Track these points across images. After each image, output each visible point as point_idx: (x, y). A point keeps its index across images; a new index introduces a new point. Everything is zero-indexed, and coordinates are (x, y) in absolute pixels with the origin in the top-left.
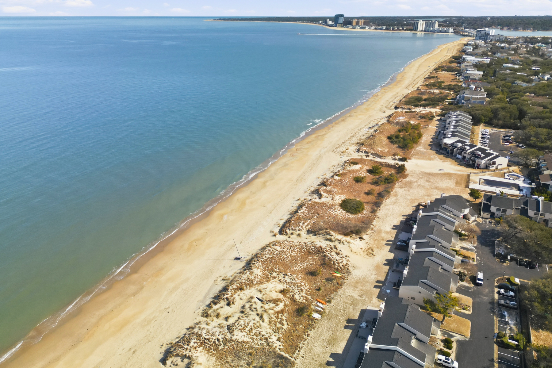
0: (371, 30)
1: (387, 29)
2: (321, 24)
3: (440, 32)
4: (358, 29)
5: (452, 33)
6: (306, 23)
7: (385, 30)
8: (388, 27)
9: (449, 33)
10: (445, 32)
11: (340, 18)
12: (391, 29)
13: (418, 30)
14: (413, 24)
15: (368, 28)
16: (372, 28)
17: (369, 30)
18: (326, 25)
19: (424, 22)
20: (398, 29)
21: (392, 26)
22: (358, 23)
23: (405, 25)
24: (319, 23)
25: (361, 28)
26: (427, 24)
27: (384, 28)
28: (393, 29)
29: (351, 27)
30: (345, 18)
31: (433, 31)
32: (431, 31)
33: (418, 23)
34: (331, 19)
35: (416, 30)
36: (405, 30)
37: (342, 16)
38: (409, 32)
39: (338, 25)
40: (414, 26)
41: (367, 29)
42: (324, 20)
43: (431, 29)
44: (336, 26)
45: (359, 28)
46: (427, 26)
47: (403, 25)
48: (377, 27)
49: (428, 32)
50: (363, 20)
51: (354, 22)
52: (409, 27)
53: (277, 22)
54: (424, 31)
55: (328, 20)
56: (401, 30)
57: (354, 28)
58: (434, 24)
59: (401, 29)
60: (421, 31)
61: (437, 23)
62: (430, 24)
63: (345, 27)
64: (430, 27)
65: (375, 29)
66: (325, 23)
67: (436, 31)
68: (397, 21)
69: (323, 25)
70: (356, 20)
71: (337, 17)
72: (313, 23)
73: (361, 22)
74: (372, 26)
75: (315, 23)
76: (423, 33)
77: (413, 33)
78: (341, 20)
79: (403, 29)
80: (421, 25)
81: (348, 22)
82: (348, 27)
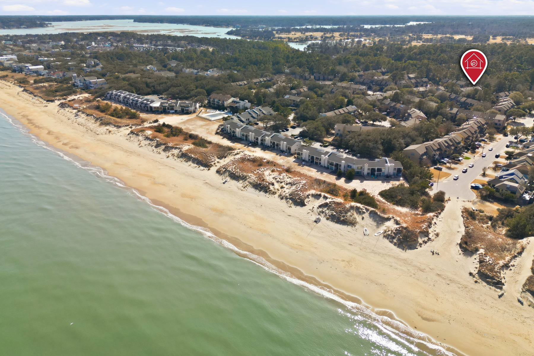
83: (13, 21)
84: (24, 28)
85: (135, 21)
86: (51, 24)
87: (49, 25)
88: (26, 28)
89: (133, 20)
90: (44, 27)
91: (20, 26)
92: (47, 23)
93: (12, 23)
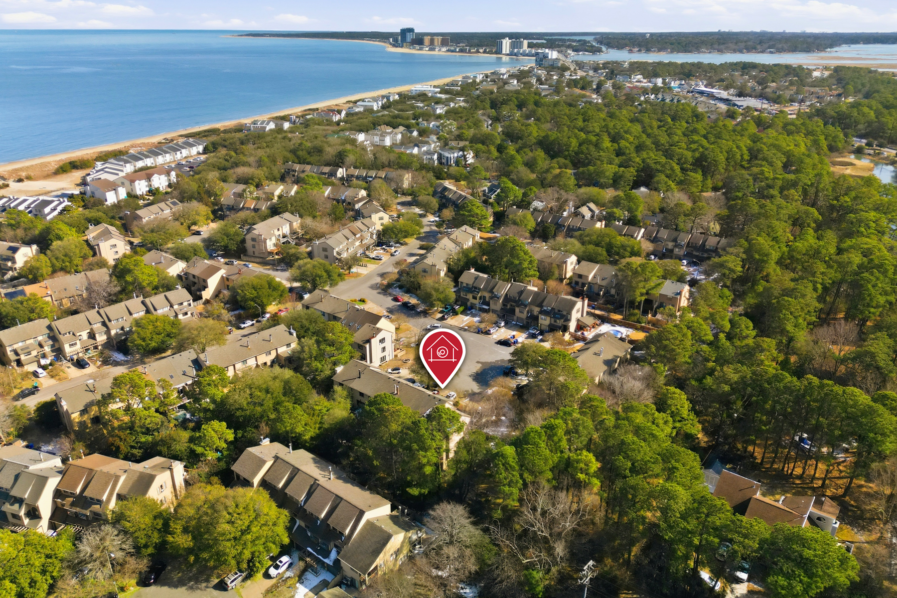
1: (461, 51)
3: (527, 55)
4: (426, 51)
8: (464, 48)
11: (409, 33)
12: (468, 51)
13: (504, 52)
15: (439, 49)
16: (445, 49)
17: (438, 53)
19: (508, 42)
20: (477, 52)
22: (432, 42)
25: (429, 50)
26: (513, 43)
27: (458, 50)
28: (470, 52)
29: (418, 48)
30: (417, 34)
32: (515, 55)
33: (502, 42)
35: (500, 53)
37: (411, 30)
39: (404, 44)
40: (497, 47)
41: (436, 52)
44: (402, 46)
45: (427, 49)
46: (513, 46)
48: (450, 48)
50: (442, 38)
51: (427, 40)
57: (422, 49)
59: (481, 50)
61: (525, 42)
62: (517, 45)
63: (411, 47)
65: (448, 51)
66: (396, 41)
70: (429, 37)
71: (405, 32)
73: (438, 40)
74: (446, 46)
76: (508, 57)
78: (409, 37)
79: (484, 51)
81: (419, 40)
82: (414, 48)
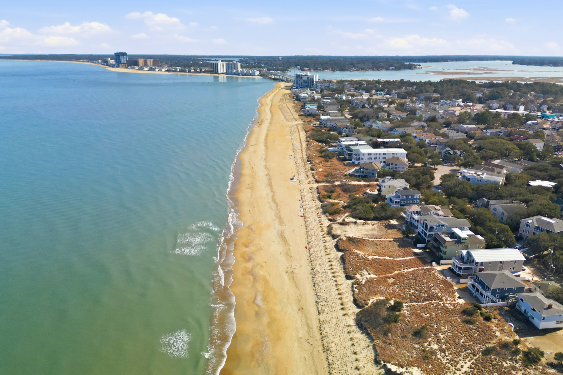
0: (161, 72)
1: (181, 71)
2: (100, 63)
3: (245, 74)
4: (146, 71)
5: (258, 76)
6: (83, 62)
7: (179, 72)
8: (183, 68)
9: (255, 75)
10: (251, 75)
11: (122, 57)
12: (187, 71)
13: (219, 72)
14: (212, 65)
15: (158, 69)
16: (164, 70)
17: (159, 72)
18: (106, 65)
19: (224, 63)
20: (196, 71)
21: (188, 67)
22: (145, 64)
23: (202, 65)
24: (98, 63)
25: (150, 70)
26: (227, 65)
27: (178, 70)
28: (189, 71)
29: (137, 68)
30: (129, 56)
31: (238, 74)
32: (235, 74)
33: (217, 64)
34: (112, 57)
35: (217, 73)
36: (204, 72)
37: (124, 54)
38: (209, 74)
39: (120, 65)
40: (214, 69)
41: (157, 72)
42: (104, 59)
43: (234, 71)
44: (118, 67)
45: (147, 69)
46: (228, 67)
47: (200, 66)
48: (170, 68)
49: (232, 74)
50: (152, 60)
51: (141, 61)
52: (207, 69)
53: (44, 61)
54: (227, 74)
55: (109, 59)
56: (198, 72)
57: (141, 69)
58: (236, 65)
59: (199, 70)
60: (223, 73)
61: (239, 64)
62: (232, 66)
63: (129, 68)
64: (232, 69)
65: (168, 71)
66: (106, 62)
67: (240, 73)
68: (192, 60)
69: (102, 65)
70: (143, 60)
71: (118, 55)
72: (91, 62)
73: (150, 62)
74: (163, 67)
75: (94, 63)
76: (225, 76)
77: (214, 76)
78: (124, 60)
79: (201, 71)
80: (222, 67)
81: (133, 62)
82: (133, 68)
83: (382, 62)
84: (393, 70)
85: (513, 63)
86: (420, 65)
87: (417, 67)
88: (394, 70)
89: (512, 62)
90: (413, 69)
91: (389, 67)
92: (416, 64)
93: (382, 64)
